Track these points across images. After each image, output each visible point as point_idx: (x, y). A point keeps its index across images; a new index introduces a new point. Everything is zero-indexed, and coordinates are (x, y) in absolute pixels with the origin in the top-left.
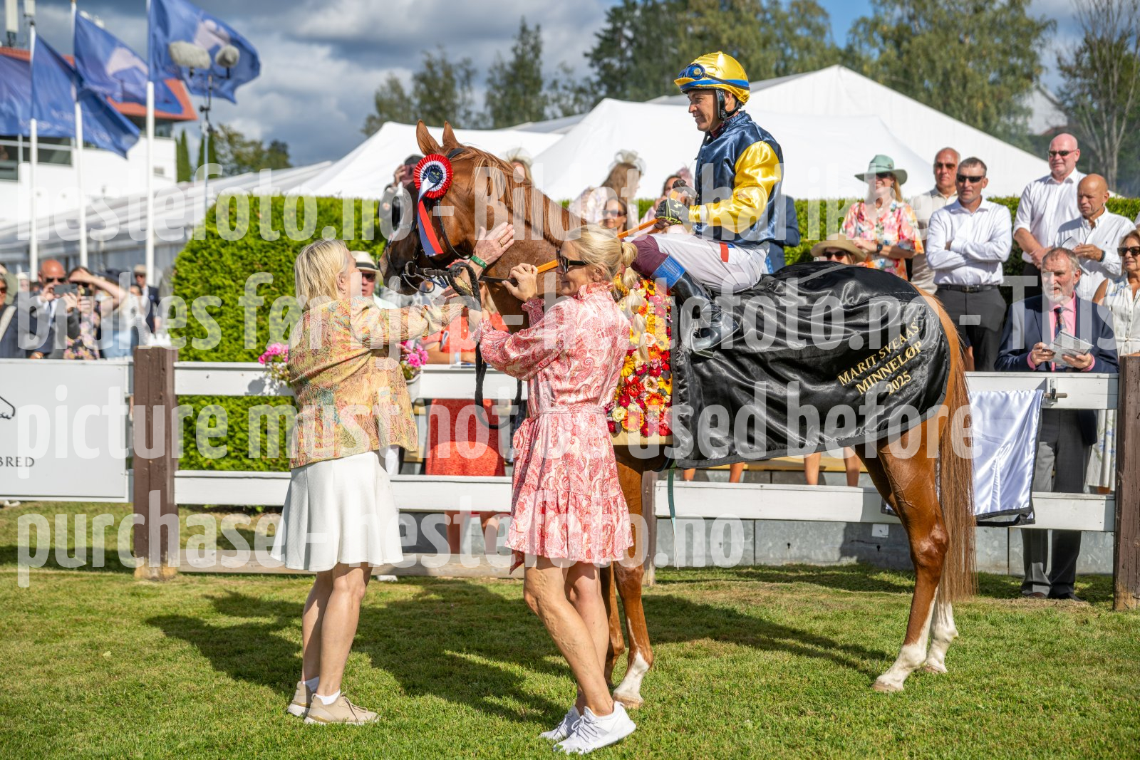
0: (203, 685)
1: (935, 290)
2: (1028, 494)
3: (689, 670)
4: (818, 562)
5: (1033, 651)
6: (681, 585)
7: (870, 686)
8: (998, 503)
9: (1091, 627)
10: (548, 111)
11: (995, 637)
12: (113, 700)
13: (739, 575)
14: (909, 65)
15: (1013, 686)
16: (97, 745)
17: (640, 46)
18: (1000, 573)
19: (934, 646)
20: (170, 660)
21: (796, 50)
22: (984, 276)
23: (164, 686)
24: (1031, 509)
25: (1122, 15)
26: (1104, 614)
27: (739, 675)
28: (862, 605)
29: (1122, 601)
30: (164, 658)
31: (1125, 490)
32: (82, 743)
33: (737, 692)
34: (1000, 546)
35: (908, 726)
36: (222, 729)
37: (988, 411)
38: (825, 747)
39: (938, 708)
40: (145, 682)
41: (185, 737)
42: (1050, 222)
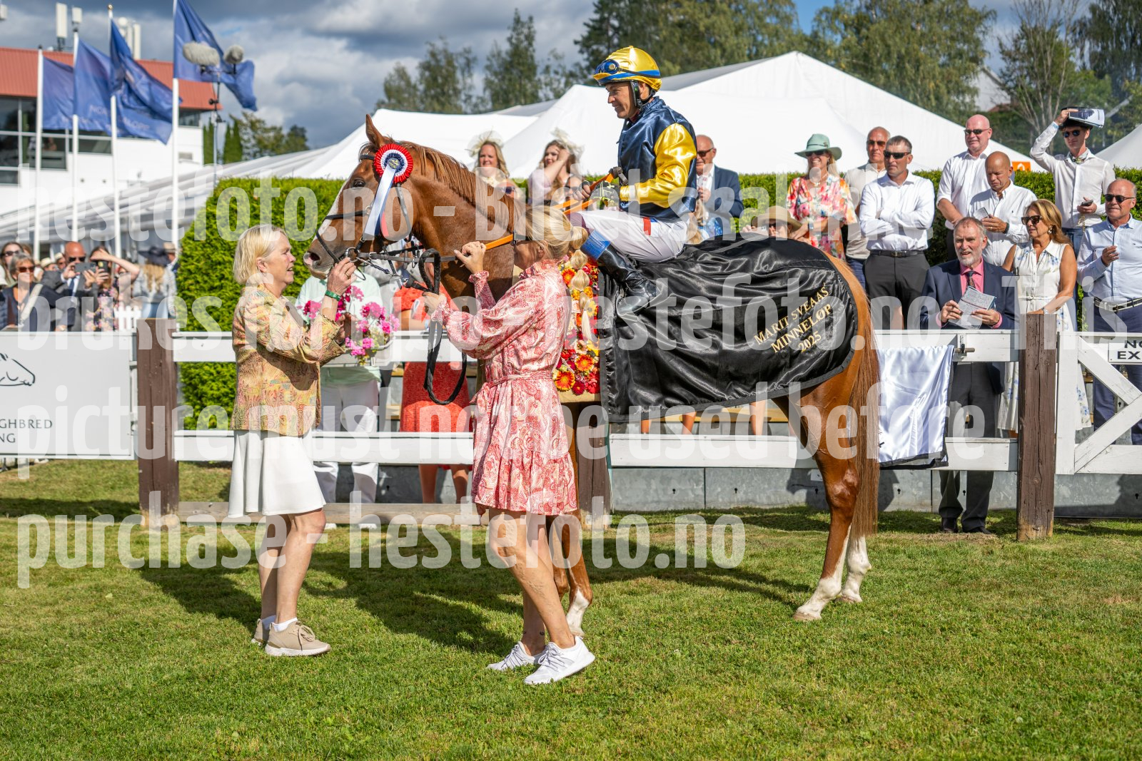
0: (191, 624)
1: (868, 255)
2: (941, 440)
3: (631, 606)
4: (763, 504)
5: (940, 581)
7: (791, 616)
8: (916, 449)
9: (995, 557)
10: (541, 94)
11: (910, 569)
12: (110, 637)
14: (869, 50)
15: (918, 612)
16: (93, 676)
18: (924, 510)
19: (850, 578)
20: (163, 601)
21: (766, 36)
22: (911, 243)
23: (156, 625)
24: (944, 453)
25: (1052, 8)
26: (1009, 544)
27: (674, 610)
28: (795, 543)
29: (1024, 533)
30: (158, 599)
31: (1026, 434)
32: (80, 675)
33: (670, 625)
34: (924, 486)
35: (819, 650)
36: (203, 662)
37: (906, 365)
38: (742, 672)
39: (848, 634)
40: (139, 621)
41: (170, 670)
42: (968, 193)
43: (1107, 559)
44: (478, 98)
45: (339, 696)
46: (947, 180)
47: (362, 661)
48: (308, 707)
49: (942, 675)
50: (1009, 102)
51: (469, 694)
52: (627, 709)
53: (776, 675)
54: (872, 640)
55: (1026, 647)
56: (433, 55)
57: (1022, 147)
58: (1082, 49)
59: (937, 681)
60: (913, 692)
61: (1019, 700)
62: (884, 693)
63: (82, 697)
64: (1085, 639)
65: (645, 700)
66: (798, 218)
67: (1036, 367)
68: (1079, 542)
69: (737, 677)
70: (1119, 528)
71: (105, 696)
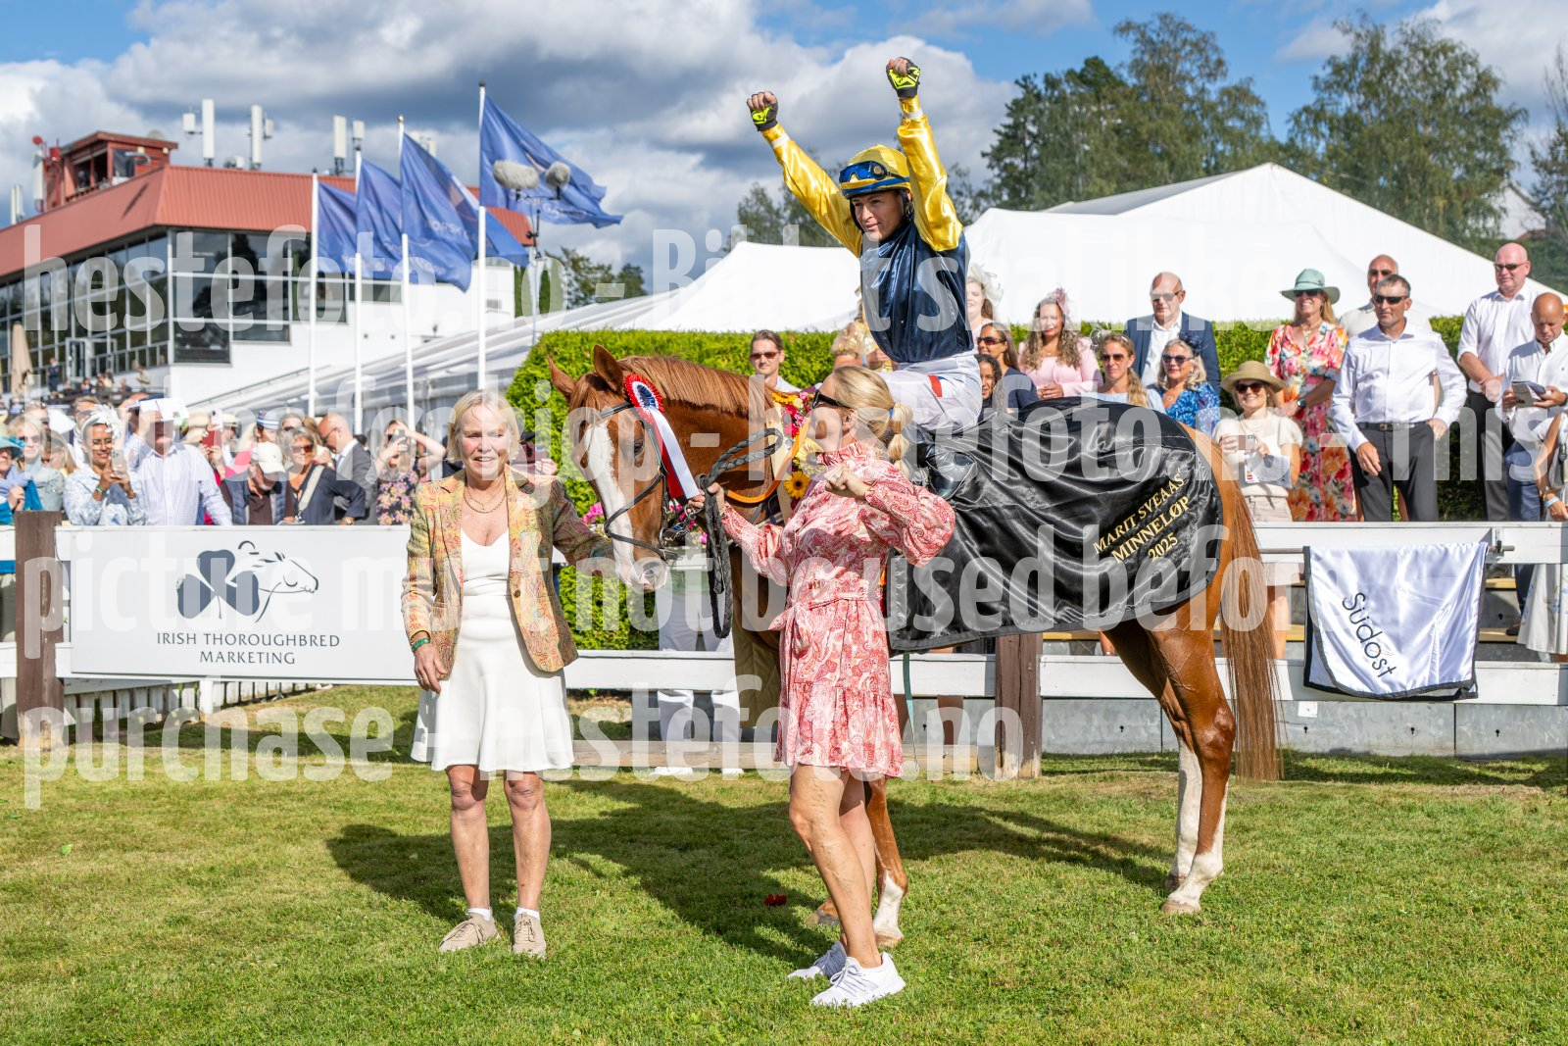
2: (1470, 663)
5: (1470, 847)
6: (1071, 776)
8: (1437, 675)
9: (1540, 816)
11: (1430, 831)
13: (1142, 763)
15: (1443, 886)
16: (398, 956)
18: (1444, 755)
24: (1473, 681)
26: (1557, 800)
28: (1280, 796)
32: (382, 954)
33: (1123, 900)
34: (1446, 725)
35: (1317, 935)
37: (1425, 569)
38: (1219, 961)
39: (1354, 915)
42: (1501, 346)
45: (705, 986)
46: (1471, 327)
48: (666, 999)
49: (1476, 969)
50: (1544, 227)
52: (1072, 1007)
53: (1263, 967)
54: (1385, 922)
59: (1471, 976)
60: (1440, 991)
62: (1402, 990)
63: (386, 982)
65: (1094, 997)
66: (1282, 377)
69: (1211, 968)
71: (414, 982)
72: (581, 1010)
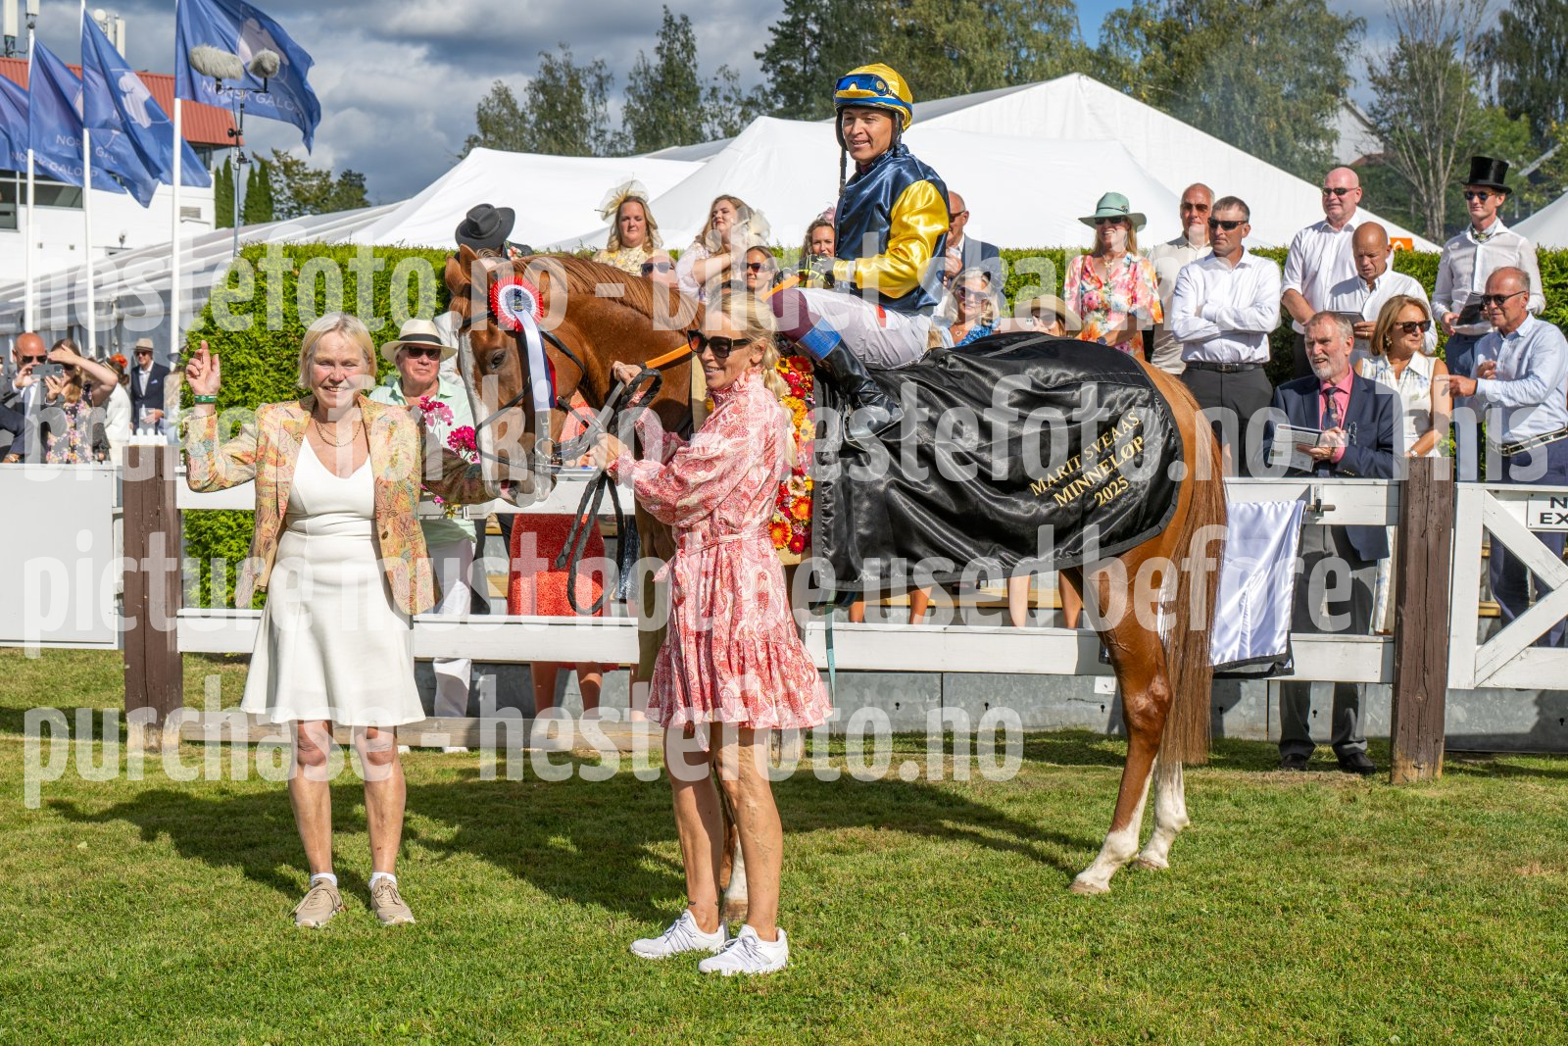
0: (201, 887)
1: (1183, 368)
2: (1285, 635)
3: (836, 870)
5: (1280, 840)
7: (1067, 887)
8: (1248, 648)
9: (1359, 806)
10: (706, 129)
11: (1237, 822)
12: (85, 904)
14: (1182, 73)
15: (1249, 883)
16: (60, 960)
17: (829, 45)
18: (1256, 738)
20: (161, 854)
21: (1034, 50)
22: (1245, 352)
23: (150, 888)
24: (1289, 655)
25: (1447, 15)
26: (1379, 788)
27: (899, 875)
28: (1072, 782)
29: (1400, 772)
30: (154, 851)
31: (1406, 630)
32: (40, 958)
33: (893, 897)
34: (1258, 705)
35: (1108, 937)
36: (219, 943)
37: (1235, 529)
38: (998, 966)
39: (1149, 914)
40: (126, 882)
41: (172, 953)
42: (1326, 281)
43: (1519, 811)
44: (615, 134)
45: (416, 994)
46: (1296, 262)
47: (449, 944)
48: (371, 1008)
49: (1283, 975)
50: (1381, 151)
51: (604, 992)
52: (832, 1017)
53: (1047, 972)
54: (1184, 923)
55: (1405, 936)
56: (549, 70)
57: (1399, 218)
58: (1488, 76)
59: (1277, 982)
60: (1243, 998)
61: (1394, 1010)
62: (1201, 998)
63: (45, 990)
64: (1489, 925)
65: (857, 1005)
66: (1082, 314)
67: (1424, 534)
68: (1478, 786)
69: (989, 973)
70: (1537, 767)
71: (78, 989)
72: (273, 1021)
